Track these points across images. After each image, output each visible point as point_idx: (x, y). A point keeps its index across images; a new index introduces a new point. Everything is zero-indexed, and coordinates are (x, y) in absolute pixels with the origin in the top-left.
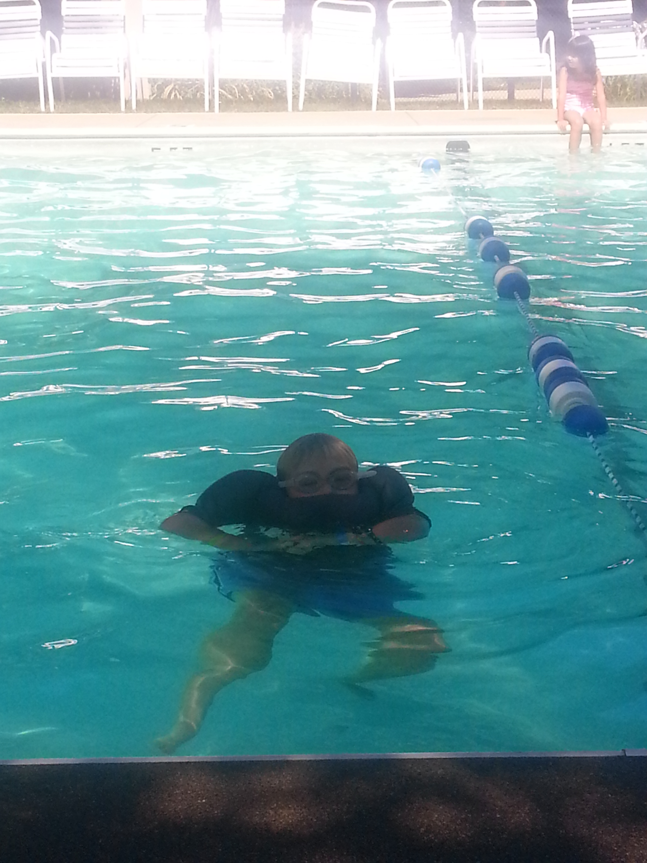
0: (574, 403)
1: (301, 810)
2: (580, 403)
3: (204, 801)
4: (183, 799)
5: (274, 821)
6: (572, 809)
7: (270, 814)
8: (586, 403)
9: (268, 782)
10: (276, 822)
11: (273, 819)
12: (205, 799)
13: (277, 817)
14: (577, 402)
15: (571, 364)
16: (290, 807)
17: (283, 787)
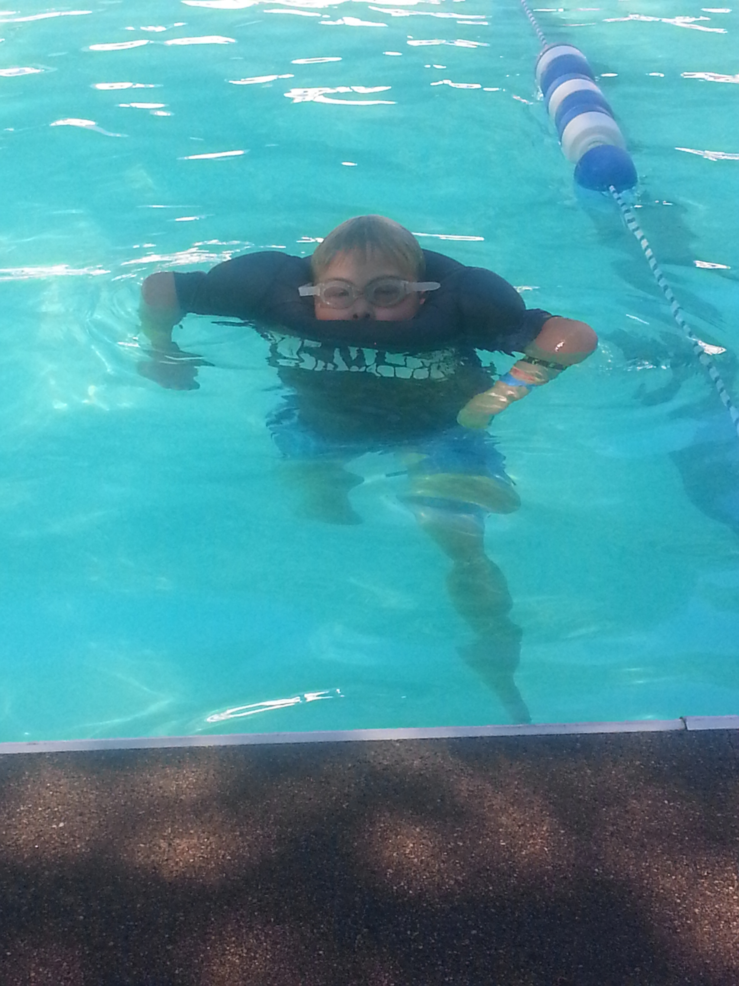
0: (594, 142)
1: (208, 839)
2: (600, 142)
3: (61, 825)
4: (30, 823)
5: (167, 860)
6: (611, 828)
7: (160, 848)
8: (610, 143)
9: (161, 788)
10: (170, 861)
11: (165, 858)
12: (64, 821)
13: (172, 854)
14: (597, 142)
15: (591, 86)
16: (191, 834)
17: (183, 797)
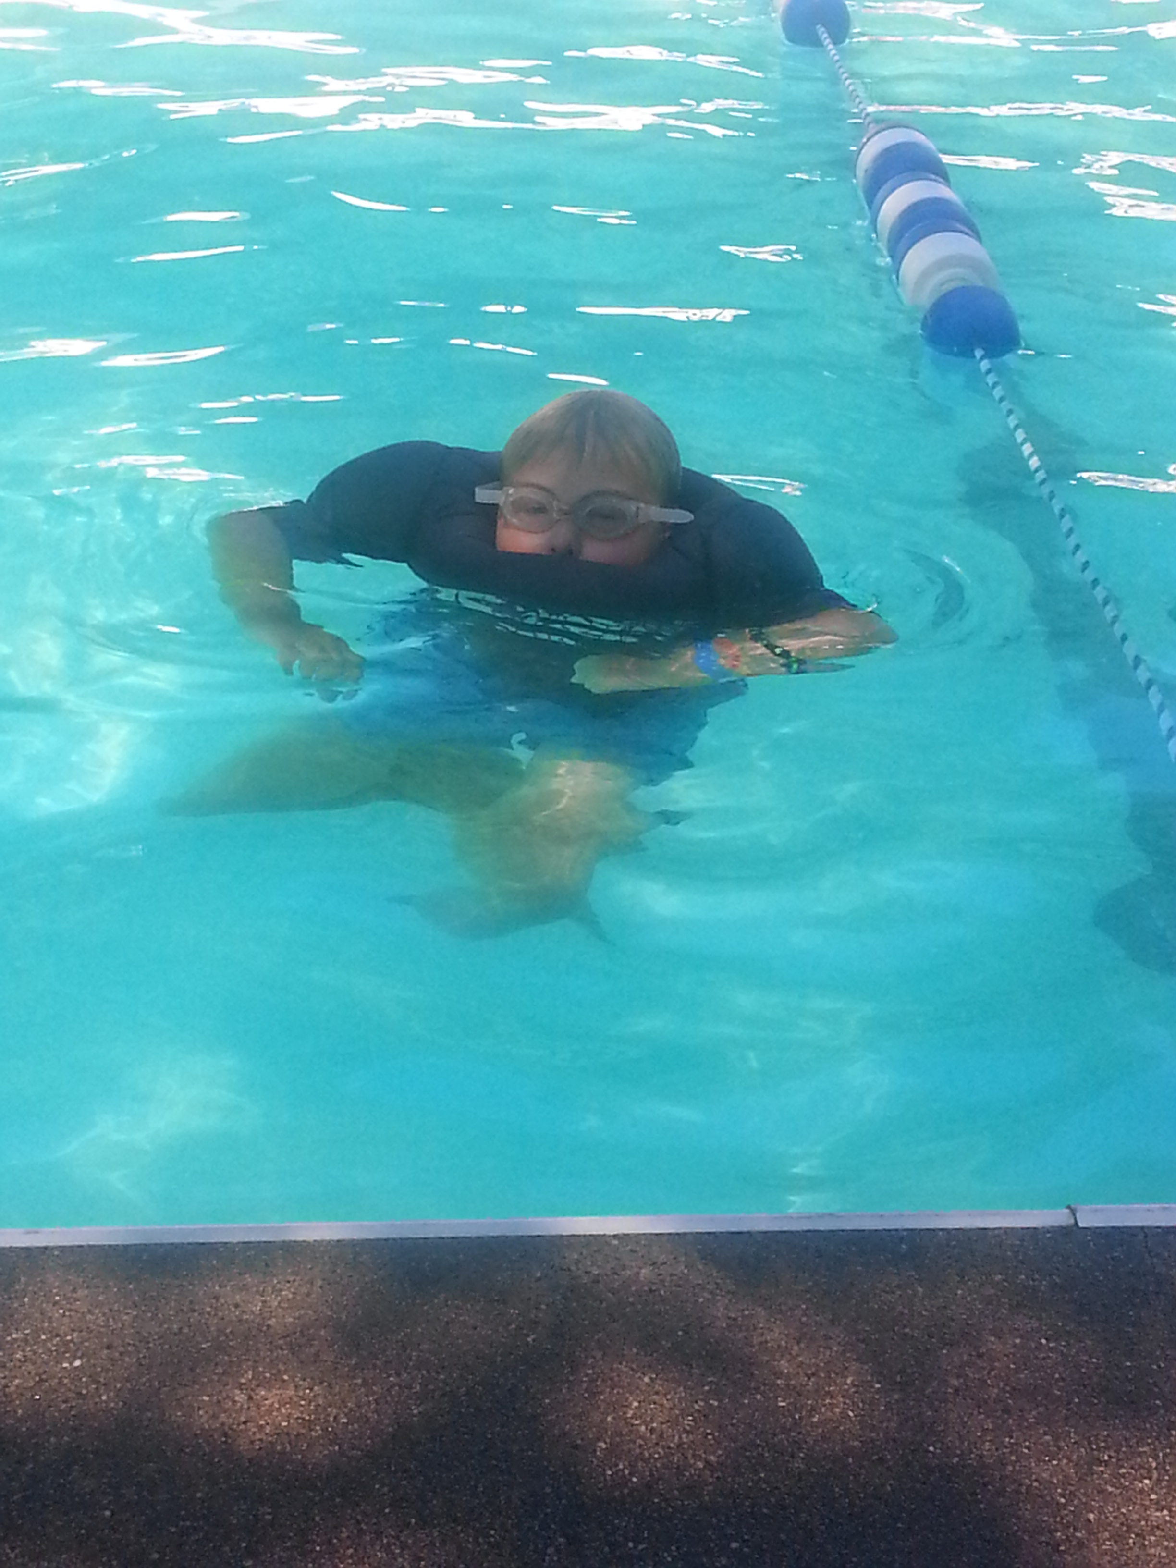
0: (952, 280)
1: (311, 1389)
2: (963, 279)
3: (77, 1363)
4: (26, 1360)
5: (245, 1423)
6: (955, 1382)
7: (234, 1402)
8: (976, 282)
9: (237, 1306)
10: (249, 1426)
11: (243, 1419)
12: (81, 1358)
13: (253, 1412)
14: (957, 278)
15: (943, 191)
16: (284, 1381)
17: (272, 1322)
